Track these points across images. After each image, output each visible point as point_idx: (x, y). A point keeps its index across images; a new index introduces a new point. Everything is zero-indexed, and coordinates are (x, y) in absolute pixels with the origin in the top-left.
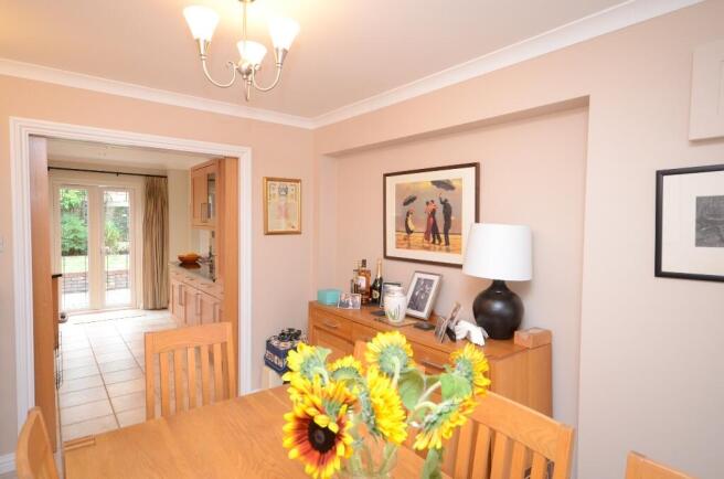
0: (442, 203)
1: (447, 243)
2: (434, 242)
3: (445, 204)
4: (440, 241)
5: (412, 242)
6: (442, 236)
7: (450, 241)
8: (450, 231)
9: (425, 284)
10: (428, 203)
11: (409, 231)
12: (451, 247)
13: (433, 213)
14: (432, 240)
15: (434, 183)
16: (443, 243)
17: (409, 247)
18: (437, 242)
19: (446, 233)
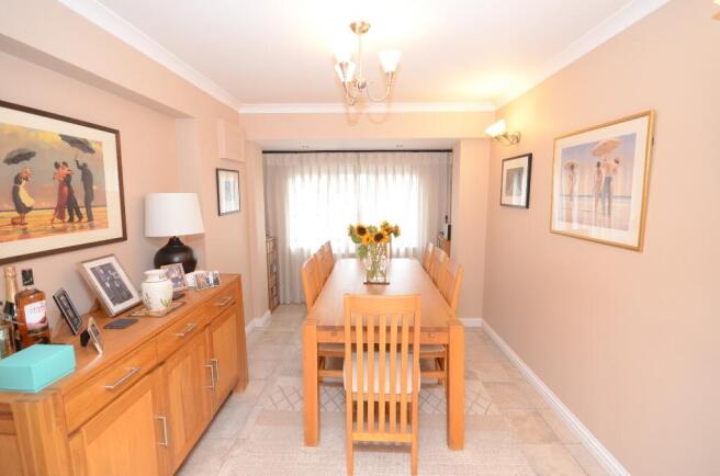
0: (79, 167)
1: (90, 218)
2: (71, 220)
3: (83, 168)
4: (80, 217)
5: (29, 227)
6: (83, 211)
7: (94, 214)
8: (93, 204)
9: (106, 272)
10: (57, 165)
11: (22, 209)
12: (95, 222)
13: (67, 180)
14: (67, 218)
15: (64, 138)
16: (85, 219)
17: (26, 235)
18: (76, 218)
19: (88, 207)
